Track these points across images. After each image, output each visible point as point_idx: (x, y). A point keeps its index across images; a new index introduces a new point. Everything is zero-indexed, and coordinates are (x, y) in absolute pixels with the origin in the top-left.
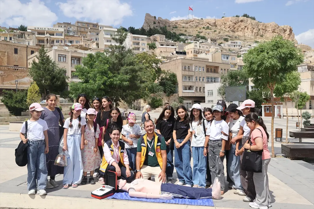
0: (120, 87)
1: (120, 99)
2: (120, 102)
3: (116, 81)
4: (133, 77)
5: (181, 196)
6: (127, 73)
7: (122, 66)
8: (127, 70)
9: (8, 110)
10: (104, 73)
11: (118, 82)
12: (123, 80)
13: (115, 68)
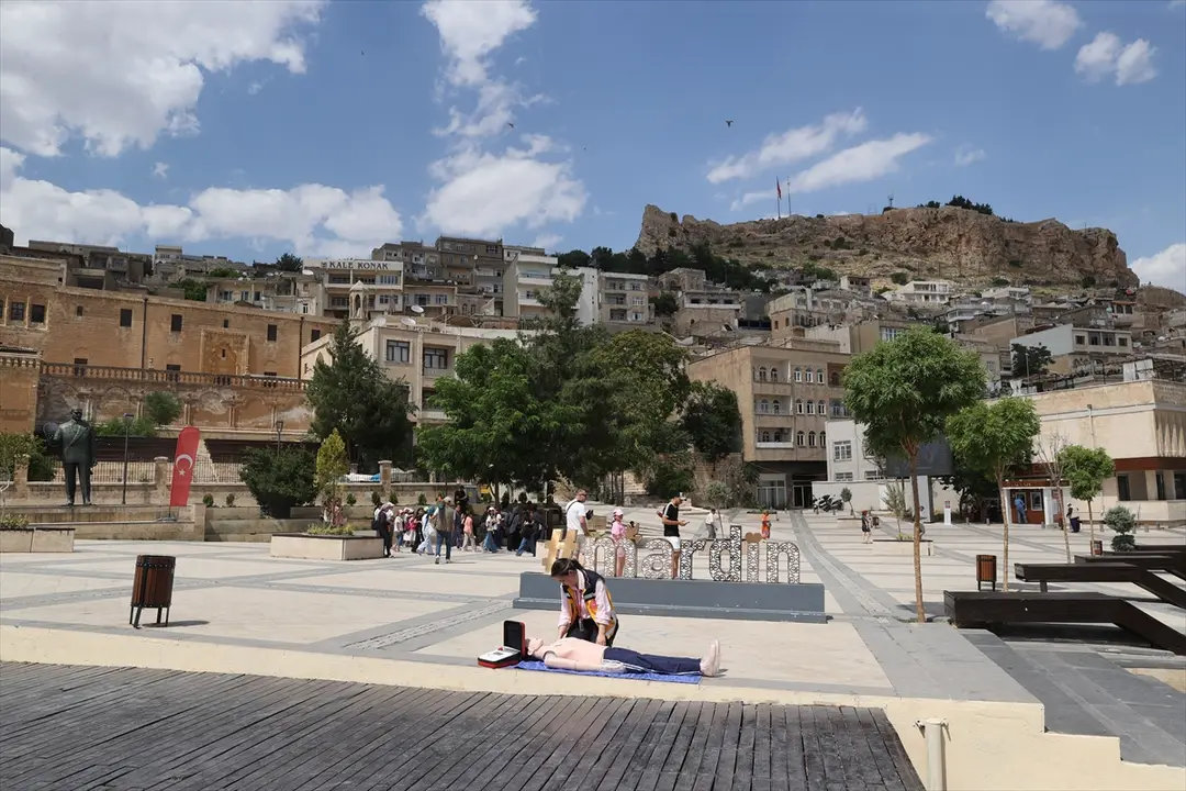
0: (561, 437)
1: (558, 473)
2: (559, 481)
3: (549, 421)
4: (597, 407)
5: (640, 668)
6: (578, 399)
7: (567, 376)
8: (579, 391)
9: (255, 502)
10: (514, 400)
11: (552, 424)
12: (565, 419)
13: (545, 385)
